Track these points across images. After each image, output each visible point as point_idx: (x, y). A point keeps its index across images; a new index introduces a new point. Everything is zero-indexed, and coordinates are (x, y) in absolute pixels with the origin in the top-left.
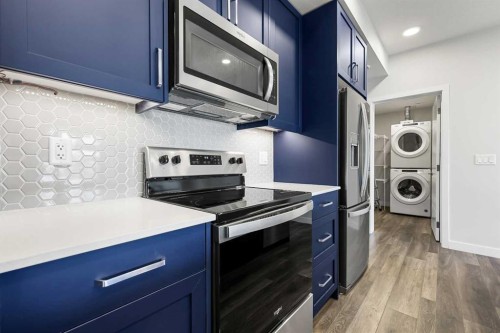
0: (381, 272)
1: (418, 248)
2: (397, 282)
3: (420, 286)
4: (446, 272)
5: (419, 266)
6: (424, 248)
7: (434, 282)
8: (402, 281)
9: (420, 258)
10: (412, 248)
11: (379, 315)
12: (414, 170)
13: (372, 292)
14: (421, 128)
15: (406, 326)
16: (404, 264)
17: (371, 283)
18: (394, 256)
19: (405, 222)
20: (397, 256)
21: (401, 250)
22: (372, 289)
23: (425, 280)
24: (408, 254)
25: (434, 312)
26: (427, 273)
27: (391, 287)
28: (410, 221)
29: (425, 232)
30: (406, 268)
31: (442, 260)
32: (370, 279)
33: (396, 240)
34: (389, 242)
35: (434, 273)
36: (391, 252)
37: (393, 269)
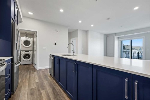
0: (24, 82)
1: (32, 72)
2: (29, 82)
3: (35, 80)
4: (39, 75)
5: (33, 76)
6: (33, 71)
7: (37, 78)
8: (30, 81)
9: (33, 74)
10: (30, 72)
11: (27, 92)
12: (28, 51)
13: (23, 88)
14: (30, 40)
15: (34, 90)
16: (29, 77)
17: (22, 86)
18: (26, 76)
19: (26, 66)
20: (27, 76)
21: (27, 74)
22: (22, 87)
23: (36, 78)
24: (30, 74)
25: (39, 84)
26: (35, 77)
27: (28, 84)
28: (28, 66)
29: (32, 68)
30: (30, 78)
31: (38, 73)
32: (21, 85)
33: (25, 72)
34: (23, 73)
35: (37, 76)
36: (25, 75)
37: (27, 79)
